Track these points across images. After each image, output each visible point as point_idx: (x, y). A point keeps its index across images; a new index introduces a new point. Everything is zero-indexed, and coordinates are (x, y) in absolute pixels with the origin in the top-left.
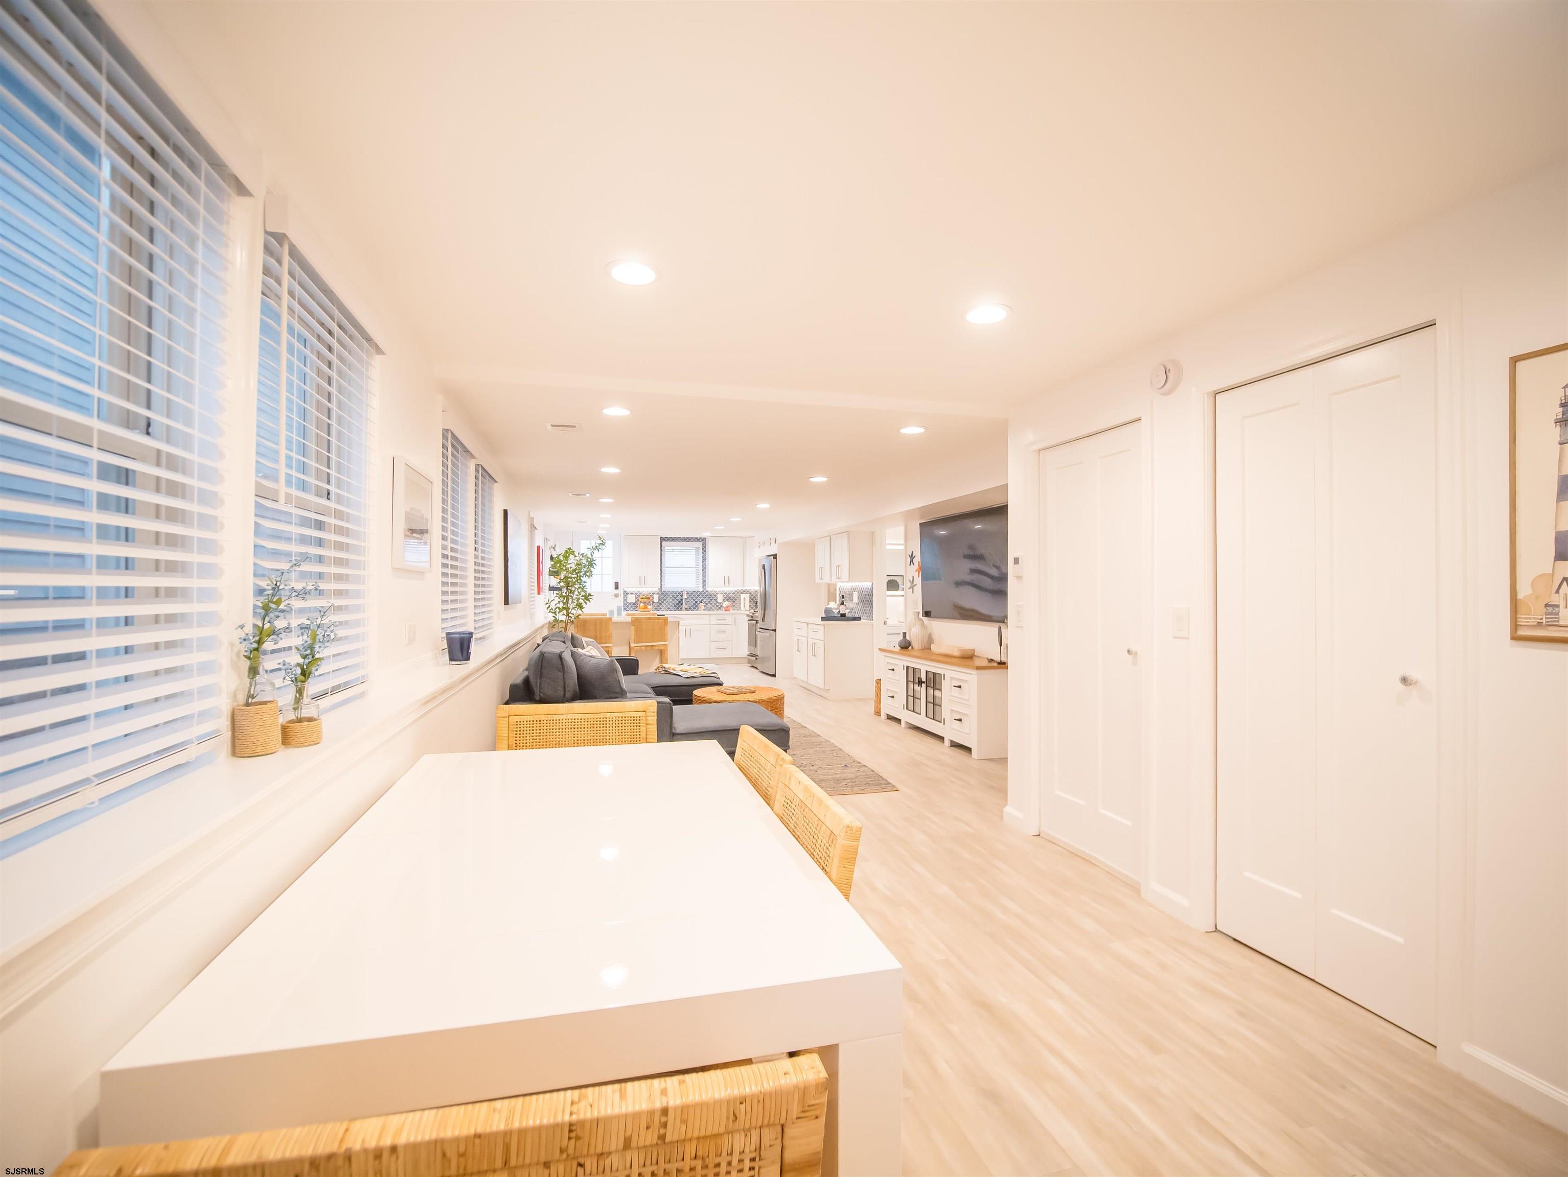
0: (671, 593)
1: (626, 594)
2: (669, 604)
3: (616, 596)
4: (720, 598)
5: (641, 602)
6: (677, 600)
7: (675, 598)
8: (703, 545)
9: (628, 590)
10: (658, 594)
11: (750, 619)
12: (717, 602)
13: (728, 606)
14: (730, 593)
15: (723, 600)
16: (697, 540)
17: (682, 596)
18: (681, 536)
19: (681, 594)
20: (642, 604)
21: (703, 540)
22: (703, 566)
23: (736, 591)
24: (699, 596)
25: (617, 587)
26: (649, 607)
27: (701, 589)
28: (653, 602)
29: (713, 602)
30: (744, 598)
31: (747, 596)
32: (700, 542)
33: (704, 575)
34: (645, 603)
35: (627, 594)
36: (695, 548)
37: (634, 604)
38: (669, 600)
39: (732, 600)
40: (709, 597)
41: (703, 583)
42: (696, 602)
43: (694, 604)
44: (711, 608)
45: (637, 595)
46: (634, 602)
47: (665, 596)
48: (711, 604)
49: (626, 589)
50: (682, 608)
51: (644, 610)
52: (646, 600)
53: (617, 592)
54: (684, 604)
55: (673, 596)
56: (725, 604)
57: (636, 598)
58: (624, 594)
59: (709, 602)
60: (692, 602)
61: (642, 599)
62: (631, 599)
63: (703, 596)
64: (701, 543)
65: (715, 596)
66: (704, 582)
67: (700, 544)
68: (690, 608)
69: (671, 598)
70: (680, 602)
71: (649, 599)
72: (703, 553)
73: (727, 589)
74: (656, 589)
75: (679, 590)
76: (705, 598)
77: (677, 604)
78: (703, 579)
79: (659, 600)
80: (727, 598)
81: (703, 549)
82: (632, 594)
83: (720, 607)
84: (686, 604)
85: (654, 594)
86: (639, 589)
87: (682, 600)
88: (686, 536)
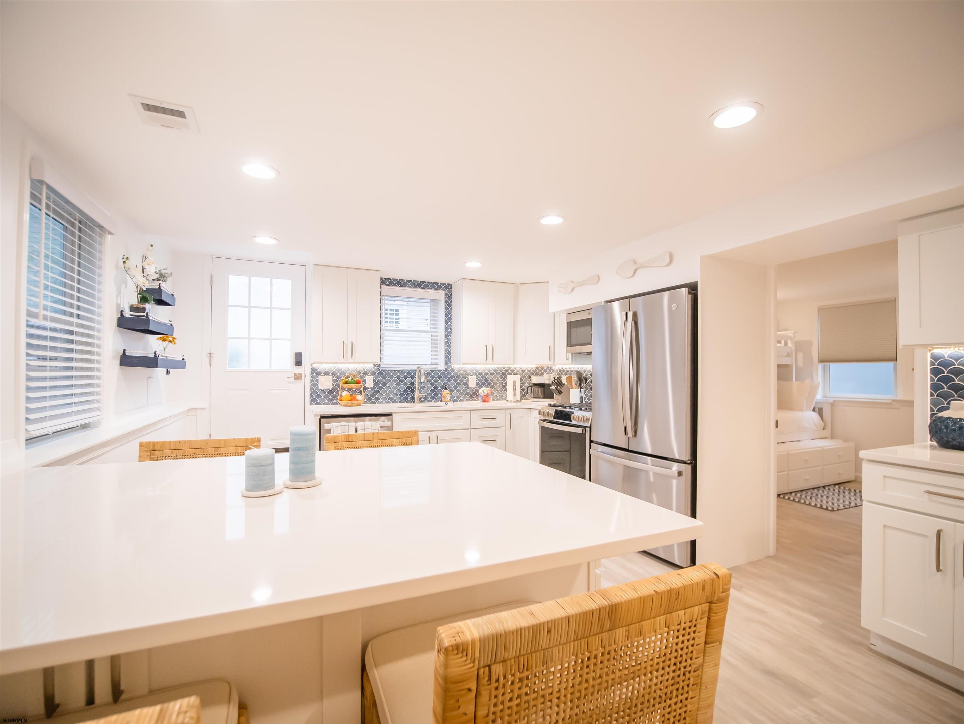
0: (395, 373)
1: (315, 373)
2: (392, 392)
3: (298, 377)
4: (472, 383)
5: (343, 389)
6: (404, 384)
7: (401, 381)
8: (446, 295)
9: (322, 367)
10: (374, 373)
11: (542, 418)
12: (468, 387)
13: (487, 396)
14: (486, 374)
15: (477, 384)
16: (437, 286)
17: (413, 377)
18: (413, 278)
19: (411, 374)
20: (345, 393)
21: (447, 288)
22: (446, 329)
23: (495, 371)
24: (440, 377)
25: (298, 363)
26: (359, 397)
27: (442, 367)
28: (365, 389)
29: (462, 387)
30: (514, 382)
31: (517, 378)
32: (442, 290)
33: (448, 344)
34: (350, 389)
35: (318, 374)
36: (429, 301)
37: (331, 392)
38: (392, 384)
39: (489, 384)
40: (455, 380)
41: (446, 357)
42: (436, 388)
43: (432, 391)
44: (458, 397)
45: (336, 376)
46: (331, 387)
47: (384, 378)
48: (458, 391)
49: (315, 366)
50: (413, 399)
51: (350, 403)
52: (354, 386)
53: (299, 370)
54: (417, 391)
55: (398, 377)
56: (484, 391)
57: (335, 381)
58: (312, 373)
59: (456, 387)
60: (429, 388)
61: (346, 383)
62: (326, 383)
63: (446, 377)
64: (443, 293)
65: (465, 378)
66: (448, 355)
67: (441, 295)
68: (426, 398)
69: (395, 381)
70: (411, 389)
71: (358, 383)
72: (447, 308)
73: (482, 367)
74: (370, 366)
75: (409, 368)
76: (449, 380)
77: (405, 391)
78: (446, 350)
79: (376, 384)
80: (484, 381)
81: (446, 302)
82: (326, 374)
83: (473, 395)
84: (420, 392)
85: (365, 374)
86: (340, 366)
87: (412, 384)
88: (420, 279)
